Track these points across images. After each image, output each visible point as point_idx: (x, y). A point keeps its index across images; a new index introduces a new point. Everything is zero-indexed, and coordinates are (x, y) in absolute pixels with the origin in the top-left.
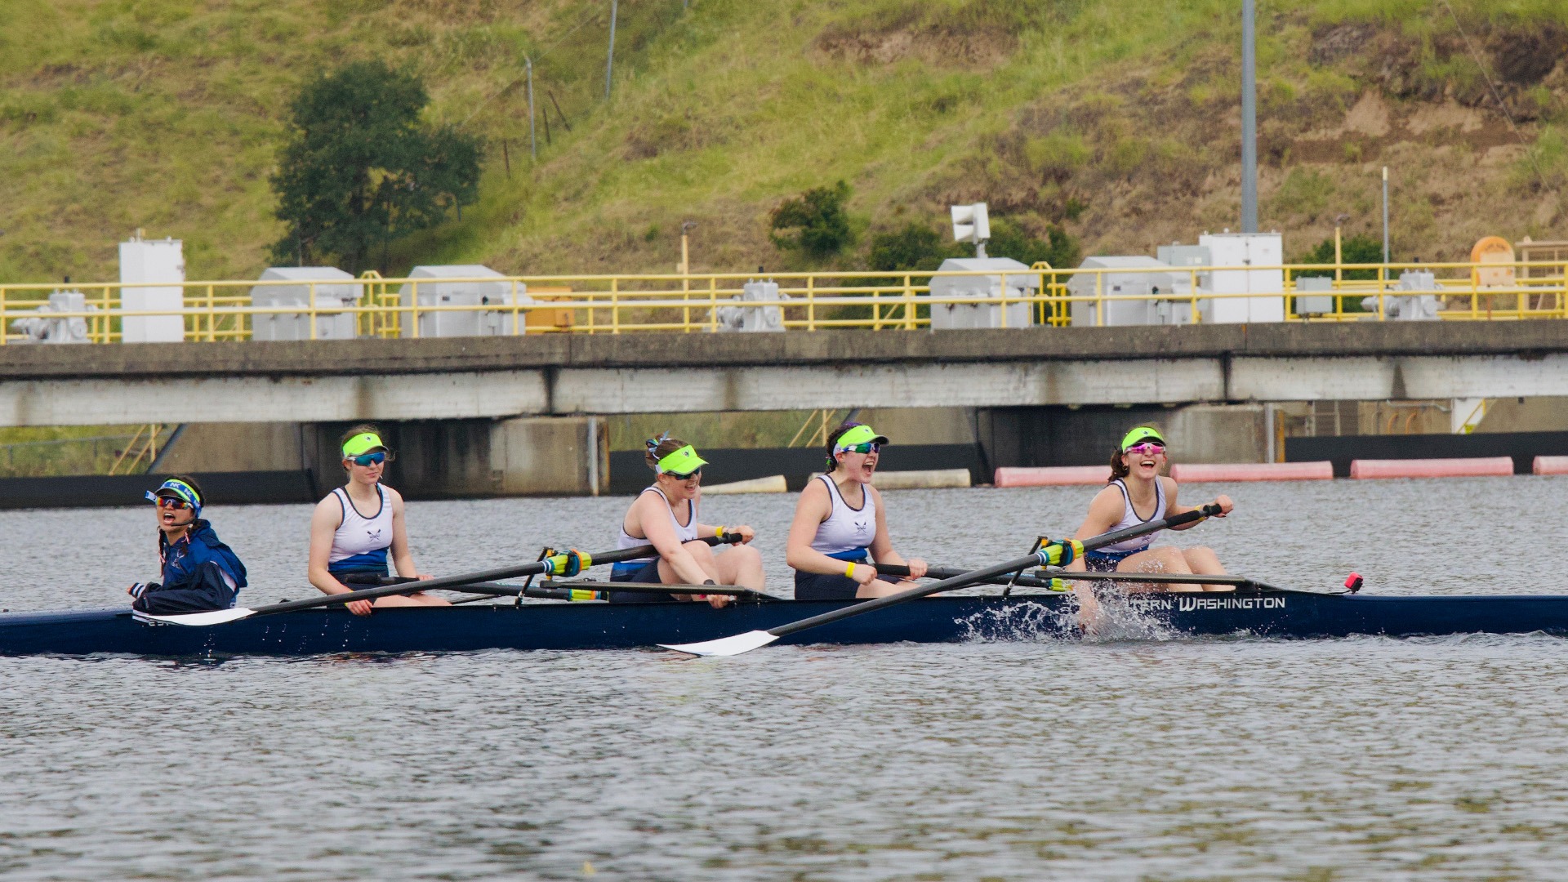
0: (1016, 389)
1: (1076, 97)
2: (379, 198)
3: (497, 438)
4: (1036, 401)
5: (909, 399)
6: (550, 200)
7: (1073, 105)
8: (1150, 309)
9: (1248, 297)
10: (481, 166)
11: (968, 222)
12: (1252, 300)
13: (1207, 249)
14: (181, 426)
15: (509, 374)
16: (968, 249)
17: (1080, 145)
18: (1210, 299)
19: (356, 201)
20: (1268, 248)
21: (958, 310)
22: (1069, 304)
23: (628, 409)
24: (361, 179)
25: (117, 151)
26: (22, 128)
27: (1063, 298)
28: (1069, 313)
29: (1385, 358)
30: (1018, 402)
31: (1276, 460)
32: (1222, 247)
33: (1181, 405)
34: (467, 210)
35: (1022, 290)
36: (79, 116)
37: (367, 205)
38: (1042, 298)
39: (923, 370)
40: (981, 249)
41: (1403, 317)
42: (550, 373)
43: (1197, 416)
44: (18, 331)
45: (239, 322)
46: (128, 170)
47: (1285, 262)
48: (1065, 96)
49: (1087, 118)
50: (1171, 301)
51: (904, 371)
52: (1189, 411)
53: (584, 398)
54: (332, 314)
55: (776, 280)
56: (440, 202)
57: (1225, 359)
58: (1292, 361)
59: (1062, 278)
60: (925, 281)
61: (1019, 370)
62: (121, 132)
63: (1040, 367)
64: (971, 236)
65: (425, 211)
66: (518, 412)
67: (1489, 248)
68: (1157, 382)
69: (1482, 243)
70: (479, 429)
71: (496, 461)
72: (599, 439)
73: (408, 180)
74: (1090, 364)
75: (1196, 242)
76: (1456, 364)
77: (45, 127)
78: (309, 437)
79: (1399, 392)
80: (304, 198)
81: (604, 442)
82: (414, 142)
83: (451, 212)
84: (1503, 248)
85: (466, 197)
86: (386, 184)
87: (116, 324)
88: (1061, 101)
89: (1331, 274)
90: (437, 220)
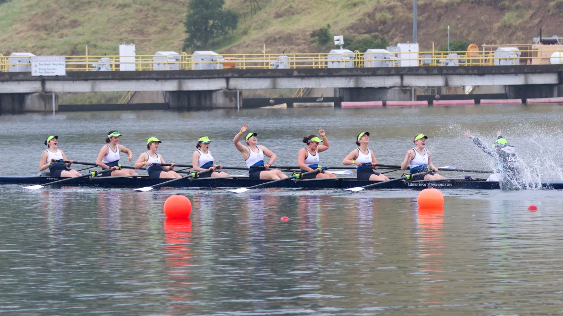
0: (348, 83)
1: (388, 3)
2: (211, 28)
3: (214, 95)
4: (353, 87)
5: (320, 86)
6: (256, 29)
7: (388, 5)
8: (384, 62)
9: (410, 60)
10: (238, 20)
11: (338, 40)
12: (411, 61)
13: (399, 47)
14: (136, 92)
15: (217, 79)
16: (338, 47)
17: (389, 16)
18: (400, 60)
19: (206, 29)
20: (415, 47)
21: (335, 63)
22: (363, 62)
23: (248, 88)
24: (207, 23)
25: (146, 15)
26: (123, 9)
27: (362, 60)
28: (363, 64)
29: (443, 76)
30: (348, 87)
31: (414, 100)
32: (403, 47)
33: (391, 87)
34: (234, 31)
35: (351, 58)
36: (137, 6)
37: (209, 29)
38: (357, 60)
39: (323, 79)
40: (341, 47)
41: (449, 65)
42: (228, 79)
43: (394, 90)
44: (92, 67)
45: (151, 65)
46: (149, 20)
47: (419, 51)
48: (386, 3)
49: (391, 9)
50: (389, 61)
51: (319, 78)
52: (393, 89)
53: (236, 85)
54: (173, 64)
55: (287, 55)
56: (227, 29)
57: (402, 76)
58: (419, 76)
59: (361, 55)
60: (326, 55)
61: (348, 79)
62: (148, 10)
63: (354, 78)
64: (339, 44)
65: (223, 31)
66: (219, 89)
67: (472, 47)
68: (384, 82)
69: (470, 45)
70: (210, 93)
71: (214, 101)
72: (240, 96)
73: (219, 23)
74: (367, 77)
75: (396, 45)
76: (461, 77)
77: (129, 8)
78: (168, 94)
79: (447, 84)
80: (192, 27)
81: (241, 97)
82: (221, 14)
83: (230, 32)
84: (476, 47)
85: (234, 27)
86: (214, 24)
87: (117, 66)
88: (384, 4)
89: (431, 54)
90: (226, 33)
